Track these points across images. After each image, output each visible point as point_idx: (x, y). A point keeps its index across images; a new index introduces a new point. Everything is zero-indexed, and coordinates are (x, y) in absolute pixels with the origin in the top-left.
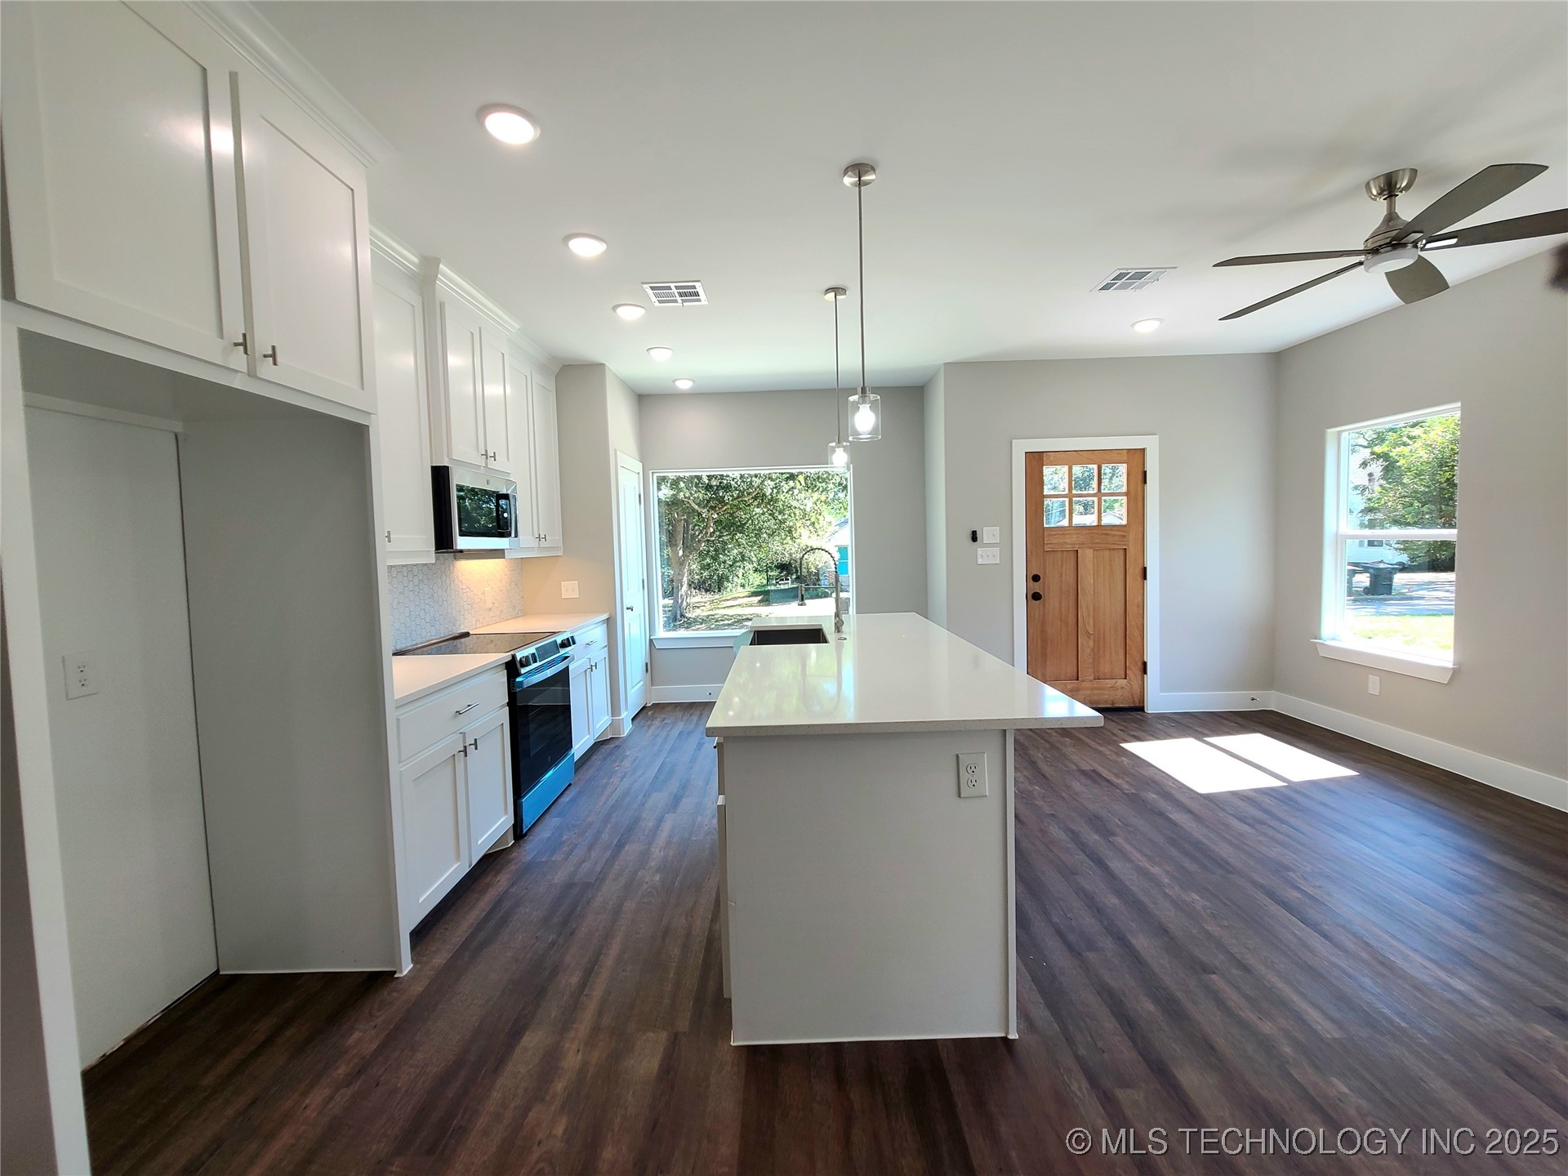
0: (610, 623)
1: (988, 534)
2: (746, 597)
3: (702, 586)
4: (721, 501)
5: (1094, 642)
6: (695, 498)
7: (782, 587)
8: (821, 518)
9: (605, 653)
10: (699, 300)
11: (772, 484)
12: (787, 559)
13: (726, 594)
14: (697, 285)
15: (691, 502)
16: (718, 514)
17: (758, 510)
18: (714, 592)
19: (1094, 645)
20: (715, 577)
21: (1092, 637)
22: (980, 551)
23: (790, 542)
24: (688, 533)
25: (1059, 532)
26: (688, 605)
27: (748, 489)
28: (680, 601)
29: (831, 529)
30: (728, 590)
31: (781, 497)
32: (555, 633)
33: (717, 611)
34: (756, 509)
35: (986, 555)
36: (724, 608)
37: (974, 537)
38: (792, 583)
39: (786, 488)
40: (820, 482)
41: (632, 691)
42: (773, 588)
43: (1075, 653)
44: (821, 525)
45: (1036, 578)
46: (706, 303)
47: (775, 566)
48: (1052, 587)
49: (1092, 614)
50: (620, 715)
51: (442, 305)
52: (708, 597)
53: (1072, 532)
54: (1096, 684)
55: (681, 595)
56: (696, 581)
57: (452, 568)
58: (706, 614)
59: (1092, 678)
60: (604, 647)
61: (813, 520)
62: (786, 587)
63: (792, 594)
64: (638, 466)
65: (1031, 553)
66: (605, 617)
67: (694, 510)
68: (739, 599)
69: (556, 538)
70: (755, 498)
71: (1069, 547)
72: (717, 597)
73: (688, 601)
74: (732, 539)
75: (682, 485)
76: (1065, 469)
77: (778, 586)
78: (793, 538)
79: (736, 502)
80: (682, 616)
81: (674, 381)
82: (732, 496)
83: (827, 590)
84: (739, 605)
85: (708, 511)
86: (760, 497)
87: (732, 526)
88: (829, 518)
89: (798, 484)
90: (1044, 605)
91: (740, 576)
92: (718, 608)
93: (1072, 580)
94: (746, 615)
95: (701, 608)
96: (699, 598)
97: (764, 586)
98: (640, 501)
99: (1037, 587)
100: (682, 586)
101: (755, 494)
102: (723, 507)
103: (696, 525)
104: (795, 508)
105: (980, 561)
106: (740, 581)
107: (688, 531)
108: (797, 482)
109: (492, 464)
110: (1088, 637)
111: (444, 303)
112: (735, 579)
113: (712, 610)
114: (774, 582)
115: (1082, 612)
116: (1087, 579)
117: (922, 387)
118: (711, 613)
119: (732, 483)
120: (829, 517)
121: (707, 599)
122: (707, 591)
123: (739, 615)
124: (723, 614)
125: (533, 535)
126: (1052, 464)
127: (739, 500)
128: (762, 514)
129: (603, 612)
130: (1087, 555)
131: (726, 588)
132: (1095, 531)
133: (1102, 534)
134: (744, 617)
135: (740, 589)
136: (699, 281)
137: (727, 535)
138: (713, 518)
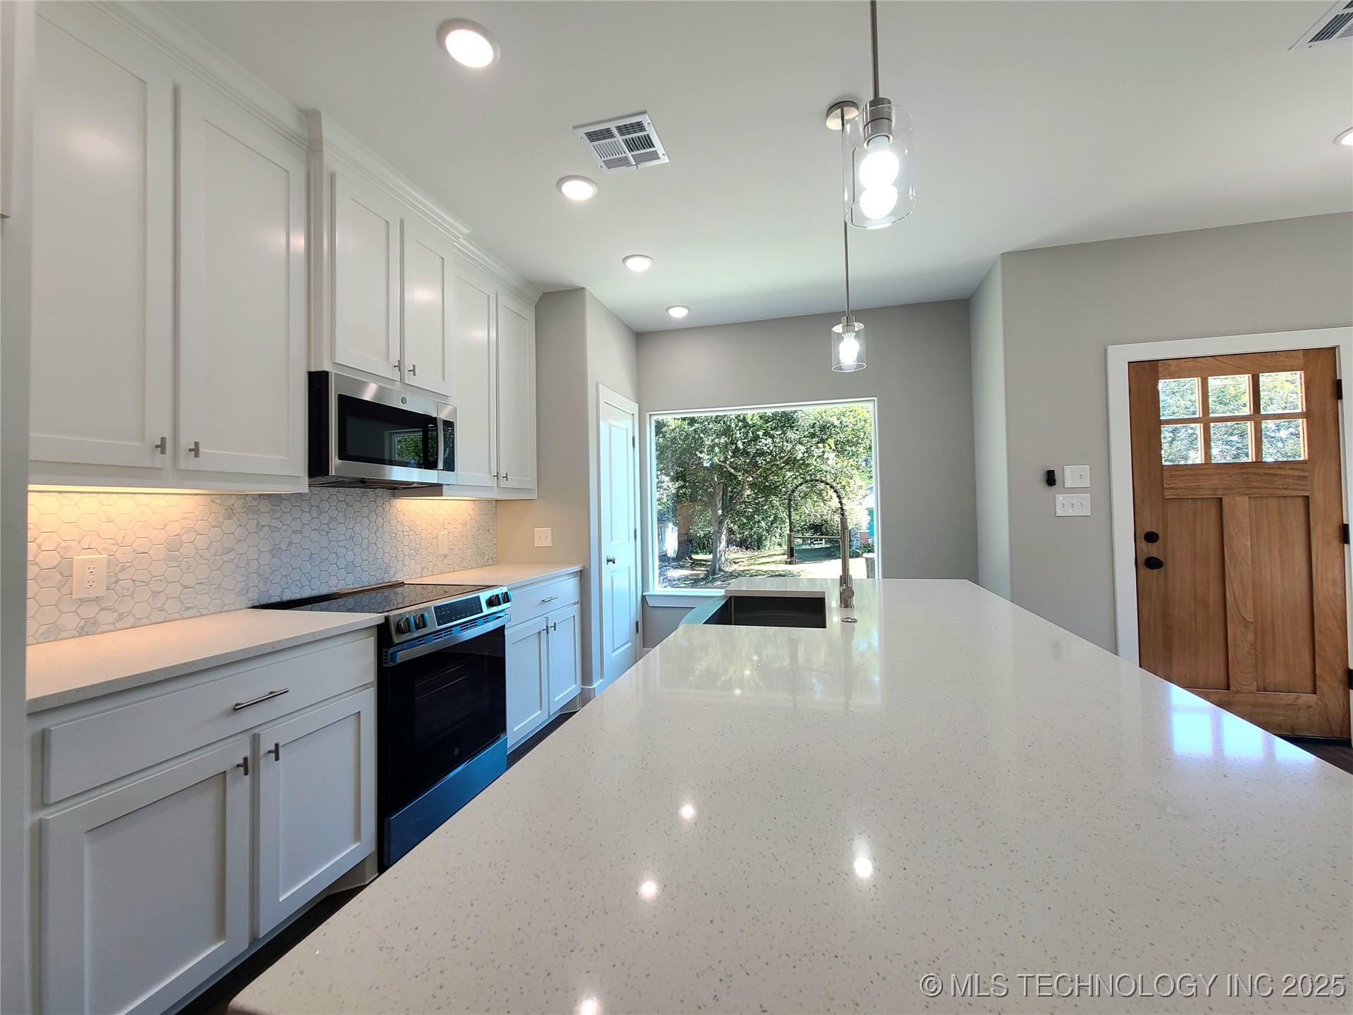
0: (583, 576)
1: (1071, 475)
2: (782, 554)
3: (743, 544)
4: (756, 465)
5: (1256, 635)
6: (730, 462)
7: (816, 546)
8: (852, 482)
9: (575, 610)
10: (655, 156)
11: (803, 449)
12: (818, 521)
13: (764, 552)
14: (645, 119)
15: (728, 466)
16: (752, 477)
17: (789, 474)
18: (754, 549)
19: (1256, 640)
20: (755, 536)
21: (1252, 627)
22: (1059, 498)
23: (822, 504)
24: (727, 495)
25: (1188, 472)
26: (726, 560)
27: (780, 454)
28: (718, 556)
29: (862, 492)
30: (767, 548)
31: (812, 461)
32: (489, 587)
33: (752, 567)
34: (788, 473)
35: (1067, 504)
36: (760, 564)
37: (1050, 479)
38: (826, 543)
39: (817, 452)
40: (851, 446)
41: (613, 655)
42: (808, 547)
43: (1222, 648)
44: (852, 488)
45: (1151, 537)
46: (667, 160)
47: (809, 527)
48: (1177, 547)
49: (1250, 592)
50: (591, 683)
51: (332, 177)
52: (749, 553)
53: (1210, 471)
54: (1261, 698)
55: (720, 552)
56: (738, 540)
57: (387, 506)
58: (742, 568)
59: (1254, 687)
60: (575, 604)
61: (843, 483)
62: (820, 546)
63: (825, 553)
64: (634, 408)
65: (1143, 501)
66: (577, 568)
67: (731, 474)
68: (775, 557)
69: (530, 480)
70: (787, 463)
71: (1206, 494)
72: (756, 553)
73: (726, 555)
74: (766, 501)
75: (717, 450)
76: (1195, 382)
77: (812, 545)
78: (824, 501)
79: (768, 466)
80: (720, 570)
81: (667, 310)
82: (765, 460)
83: (858, 551)
84: (774, 562)
85: (743, 474)
86: (792, 462)
87: (767, 490)
88: (859, 482)
89: (828, 447)
90: (1166, 575)
91: (777, 535)
92: (754, 564)
93: (1213, 543)
94: (778, 571)
95: (740, 564)
96: (735, 553)
97: (800, 545)
98: (634, 444)
99: (1153, 550)
100: (720, 543)
101: (786, 458)
102: (757, 470)
103: (734, 488)
104: (827, 472)
105: (1059, 513)
106: (778, 540)
107: (727, 493)
108: (827, 445)
109: (409, 379)
110: (1246, 627)
111: (335, 174)
112: (773, 538)
113: (748, 566)
114: (809, 542)
115: (1233, 588)
116: (1241, 543)
117: (968, 299)
118: (747, 568)
119: (765, 448)
120: (858, 480)
121: (747, 556)
122: (747, 548)
123: (773, 571)
124: (757, 569)
125: (490, 473)
126: (1171, 375)
127: (772, 464)
128: (795, 478)
129: (574, 564)
130: (1239, 507)
131: (765, 546)
132: (1251, 470)
133: (1265, 474)
134: (777, 573)
135: (778, 548)
136: (644, 113)
137: (762, 497)
138: (748, 482)
